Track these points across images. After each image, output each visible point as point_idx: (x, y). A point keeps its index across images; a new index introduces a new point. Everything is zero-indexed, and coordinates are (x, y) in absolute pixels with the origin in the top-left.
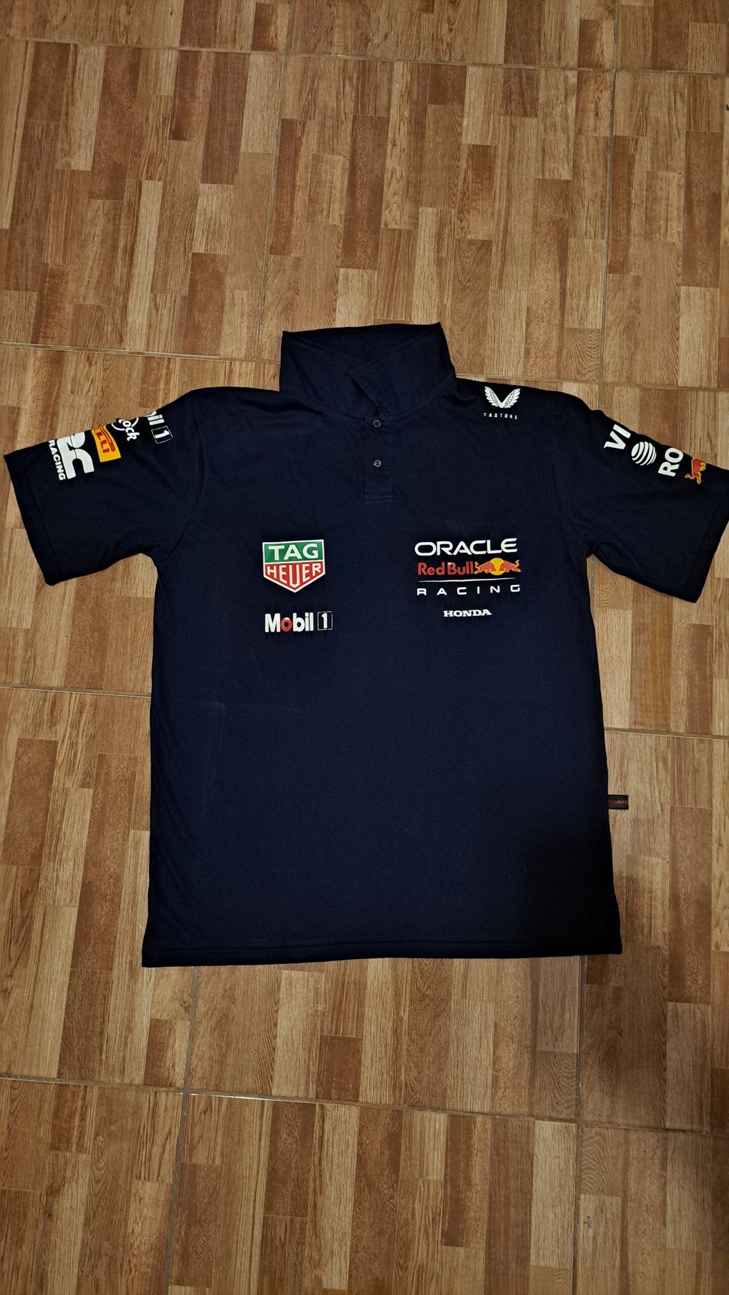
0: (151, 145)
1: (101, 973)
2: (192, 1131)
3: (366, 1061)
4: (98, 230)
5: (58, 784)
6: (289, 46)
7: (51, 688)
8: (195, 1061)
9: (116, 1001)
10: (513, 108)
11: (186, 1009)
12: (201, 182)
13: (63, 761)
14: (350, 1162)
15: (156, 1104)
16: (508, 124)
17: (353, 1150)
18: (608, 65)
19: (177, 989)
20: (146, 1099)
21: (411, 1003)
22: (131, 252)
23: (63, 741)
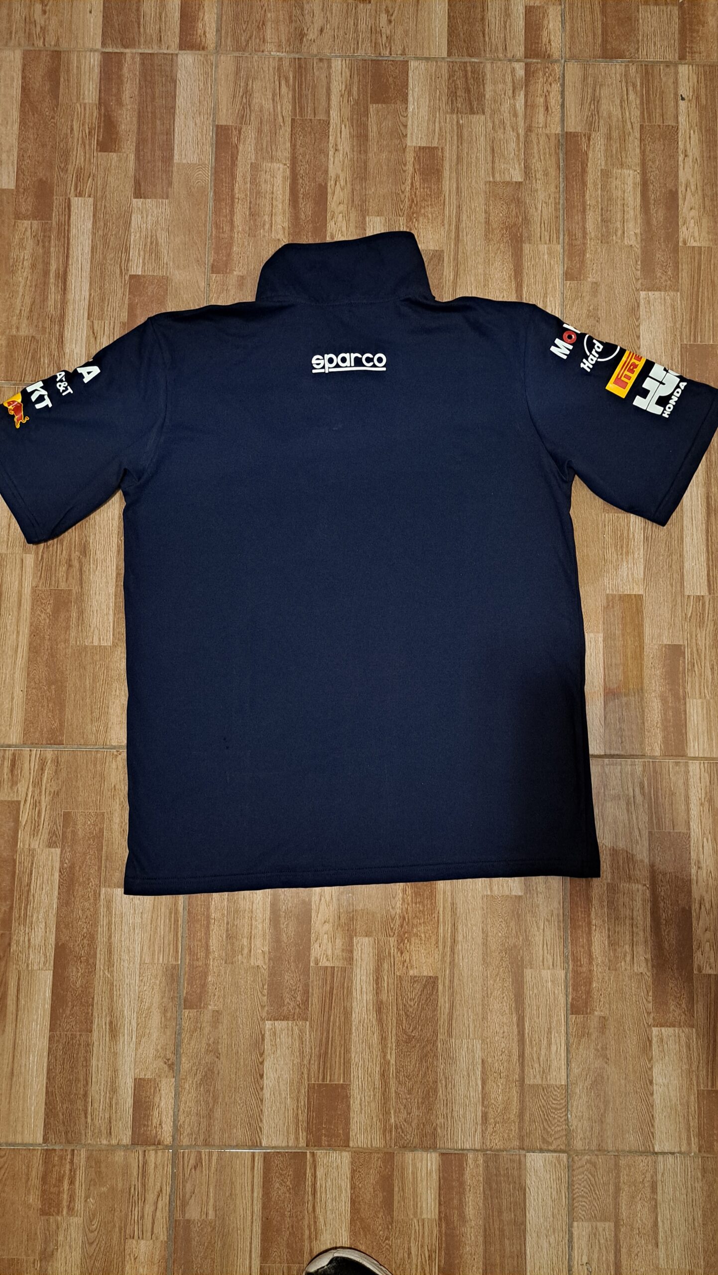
0: (78, 158)
1: (80, 1035)
2: (184, 1186)
3: (355, 1105)
4: (27, 254)
5: (24, 845)
6: (218, 45)
7: (9, 746)
8: (182, 1118)
9: (98, 1063)
10: (459, 105)
11: (171, 1066)
12: (135, 198)
13: (27, 821)
14: (344, 1205)
15: (145, 1163)
16: (455, 123)
17: (346, 1195)
18: (556, 55)
19: (159, 1047)
20: (134, 1159)
21: (397, 1046)
22: (63, 277)
23: (26, 800)
